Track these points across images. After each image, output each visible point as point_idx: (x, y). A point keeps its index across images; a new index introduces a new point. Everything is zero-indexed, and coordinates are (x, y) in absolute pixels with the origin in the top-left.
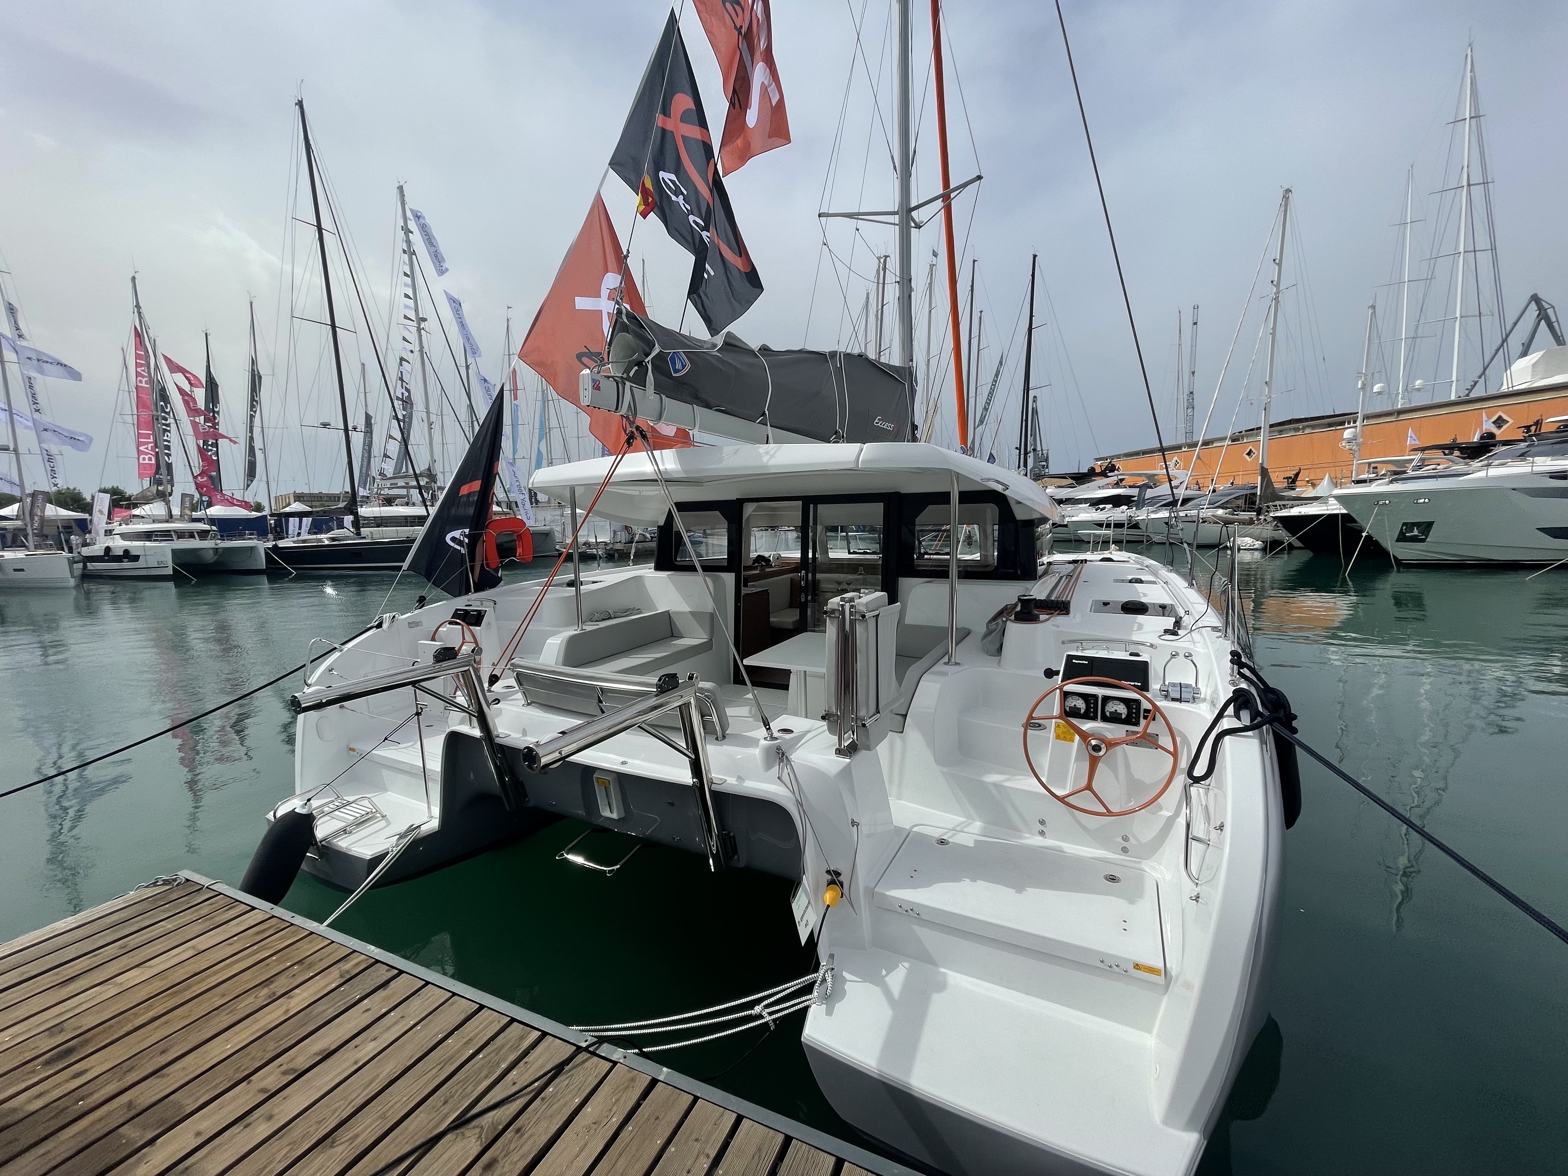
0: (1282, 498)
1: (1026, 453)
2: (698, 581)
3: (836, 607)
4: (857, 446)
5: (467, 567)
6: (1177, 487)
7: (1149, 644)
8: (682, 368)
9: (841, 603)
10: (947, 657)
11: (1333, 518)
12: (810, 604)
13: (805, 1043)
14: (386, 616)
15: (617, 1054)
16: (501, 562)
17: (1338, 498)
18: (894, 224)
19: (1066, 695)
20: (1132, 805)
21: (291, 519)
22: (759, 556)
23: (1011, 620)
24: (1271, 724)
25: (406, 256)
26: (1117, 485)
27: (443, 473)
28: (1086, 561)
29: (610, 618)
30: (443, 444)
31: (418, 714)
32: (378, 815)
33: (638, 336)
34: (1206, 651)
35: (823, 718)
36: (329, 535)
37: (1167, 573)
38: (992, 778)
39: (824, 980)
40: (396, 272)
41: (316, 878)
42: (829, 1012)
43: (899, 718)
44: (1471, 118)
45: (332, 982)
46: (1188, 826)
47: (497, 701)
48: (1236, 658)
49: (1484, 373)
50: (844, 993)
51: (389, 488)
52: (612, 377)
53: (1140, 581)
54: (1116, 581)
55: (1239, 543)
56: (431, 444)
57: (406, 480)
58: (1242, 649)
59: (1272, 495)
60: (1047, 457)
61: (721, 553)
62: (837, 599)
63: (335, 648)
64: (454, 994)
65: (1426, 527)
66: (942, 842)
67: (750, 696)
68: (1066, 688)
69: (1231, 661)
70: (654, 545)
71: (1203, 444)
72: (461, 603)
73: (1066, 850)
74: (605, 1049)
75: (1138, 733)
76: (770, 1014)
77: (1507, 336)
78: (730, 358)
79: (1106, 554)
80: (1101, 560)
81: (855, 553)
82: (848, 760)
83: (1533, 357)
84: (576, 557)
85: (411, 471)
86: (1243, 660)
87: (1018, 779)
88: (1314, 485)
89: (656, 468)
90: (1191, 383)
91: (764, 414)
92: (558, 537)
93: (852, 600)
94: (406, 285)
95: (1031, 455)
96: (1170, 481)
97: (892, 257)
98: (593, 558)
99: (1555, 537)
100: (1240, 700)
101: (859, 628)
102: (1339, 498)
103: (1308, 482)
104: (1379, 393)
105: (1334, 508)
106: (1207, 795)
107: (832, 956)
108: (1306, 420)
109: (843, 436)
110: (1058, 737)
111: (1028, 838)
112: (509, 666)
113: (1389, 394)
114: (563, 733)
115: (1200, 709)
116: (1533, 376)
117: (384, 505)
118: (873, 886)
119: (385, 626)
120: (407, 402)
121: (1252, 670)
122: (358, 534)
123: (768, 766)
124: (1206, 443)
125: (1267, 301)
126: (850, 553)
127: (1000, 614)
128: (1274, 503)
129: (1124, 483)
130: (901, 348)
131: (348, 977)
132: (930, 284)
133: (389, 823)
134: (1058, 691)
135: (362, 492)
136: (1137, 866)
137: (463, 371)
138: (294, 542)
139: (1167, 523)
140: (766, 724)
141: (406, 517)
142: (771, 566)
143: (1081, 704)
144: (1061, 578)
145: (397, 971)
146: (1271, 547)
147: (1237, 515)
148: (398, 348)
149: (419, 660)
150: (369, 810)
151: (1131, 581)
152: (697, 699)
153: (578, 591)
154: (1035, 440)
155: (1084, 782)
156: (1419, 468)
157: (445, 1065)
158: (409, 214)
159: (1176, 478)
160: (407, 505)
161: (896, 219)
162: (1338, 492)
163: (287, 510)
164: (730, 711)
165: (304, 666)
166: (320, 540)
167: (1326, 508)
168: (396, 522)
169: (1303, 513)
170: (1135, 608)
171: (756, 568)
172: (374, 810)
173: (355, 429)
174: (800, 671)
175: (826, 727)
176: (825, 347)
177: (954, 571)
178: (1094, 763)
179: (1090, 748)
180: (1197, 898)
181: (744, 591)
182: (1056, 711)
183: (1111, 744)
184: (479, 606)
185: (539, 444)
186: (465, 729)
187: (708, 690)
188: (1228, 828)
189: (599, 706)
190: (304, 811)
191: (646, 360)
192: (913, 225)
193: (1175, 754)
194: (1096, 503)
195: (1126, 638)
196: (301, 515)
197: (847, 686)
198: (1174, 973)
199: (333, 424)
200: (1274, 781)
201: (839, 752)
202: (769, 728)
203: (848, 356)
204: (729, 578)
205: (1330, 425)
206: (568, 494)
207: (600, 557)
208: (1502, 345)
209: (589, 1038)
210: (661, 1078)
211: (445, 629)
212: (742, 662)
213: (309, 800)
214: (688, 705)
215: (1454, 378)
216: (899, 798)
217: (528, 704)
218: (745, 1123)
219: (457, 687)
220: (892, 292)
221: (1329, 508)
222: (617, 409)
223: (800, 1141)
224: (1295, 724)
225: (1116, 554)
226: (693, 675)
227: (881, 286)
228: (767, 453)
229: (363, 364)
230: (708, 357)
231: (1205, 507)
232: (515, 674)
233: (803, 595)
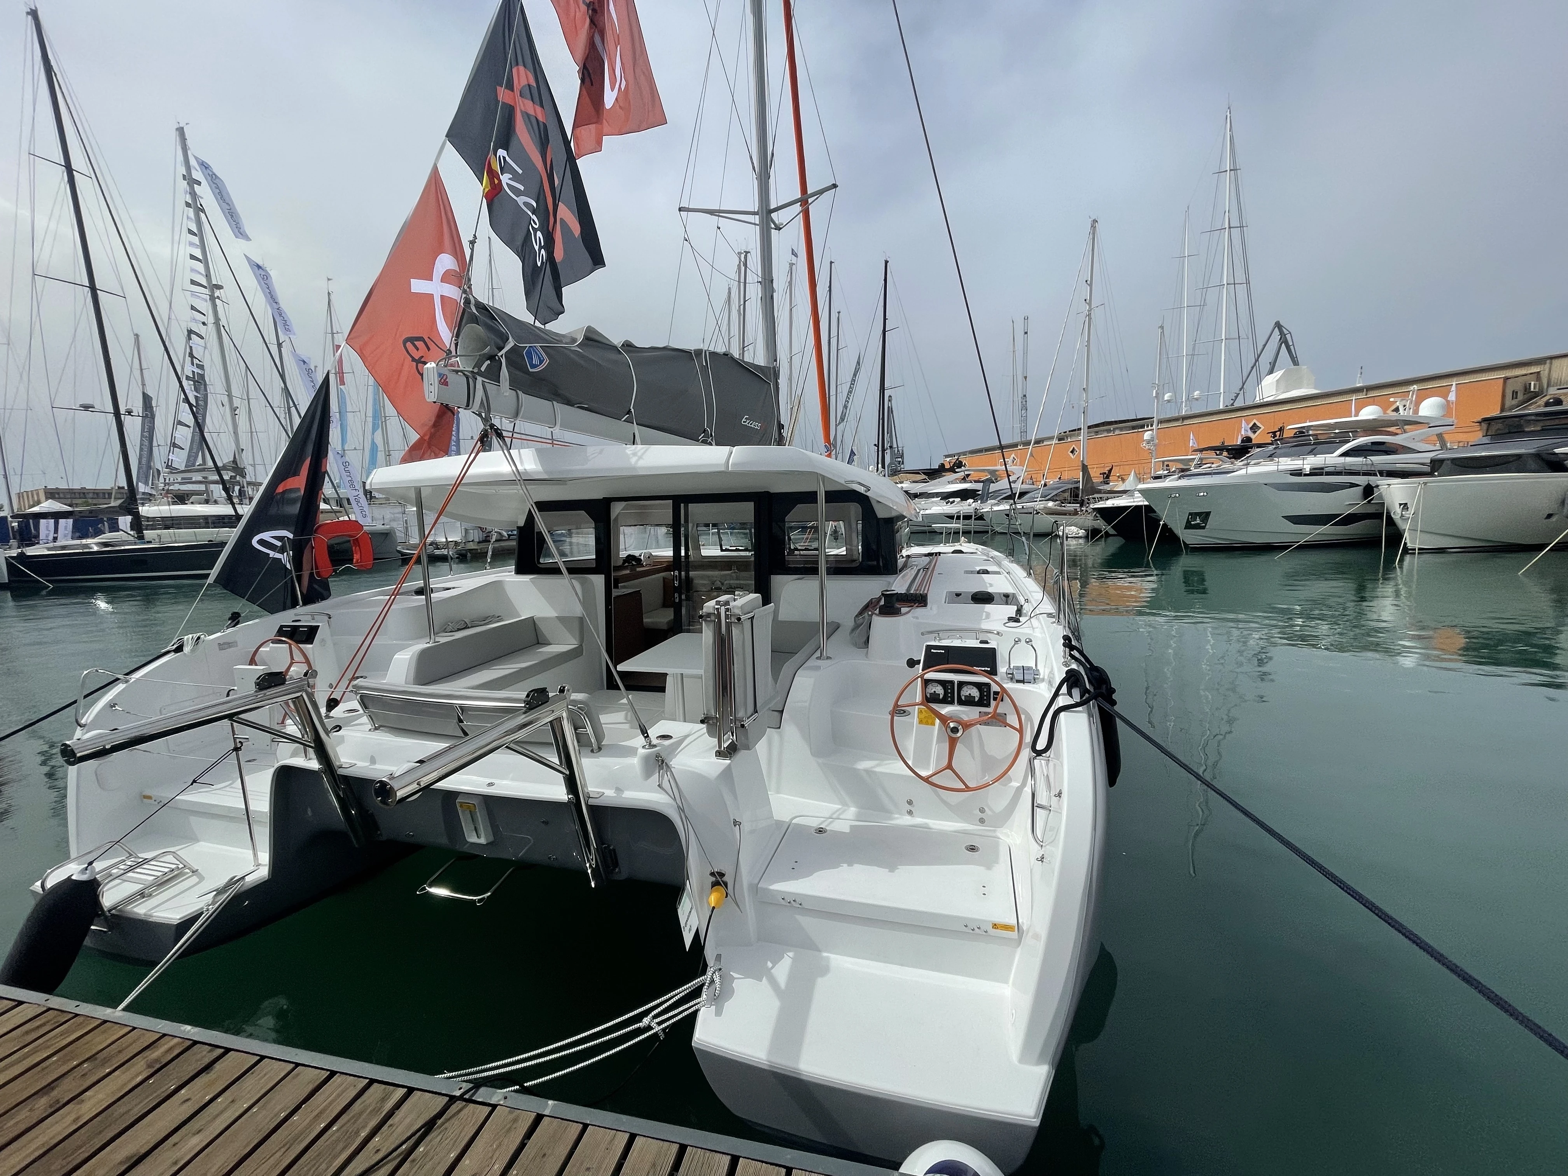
0: (1099, 492)
1: (884, 450)
2: (564, 583)
3: (711, 611)
4: (726, 449)
5: (292, 577)
6: (1015, 482)
7: (995, 632)
8: (540, 364)
9: (716, 607)
10: (819, 651)
11: (1138, 508)
12: (684, 603)
13: (696, 1048)
14: (188, 638)
15: (497, 1096)
16: (335, 571)
17: (1141, 491)
18: (755, 224)
19: (927, 682)
20: (987, 779)
21: (43, 522)
22: (629, 556)
23: (876, 614)
24: (1096, 700)
25: (191, 210)
26: (964, 480)
27: (254, 466)
28: (940, 553)
29: (466, 627)
30: (252, 432)
31: (237, 749)
32: (187, 871)
33: (490, 328)
34: (1043, 635)
35: (702, 722)
36: (96, 540)
37: (1008, 563)
38: (864, 765)
39: (712, 981)
40: (177, 229)
41: (104, 954)
42: (718, 1013)
43: (776, 713)
44: (1231, 170)
45: (137, 1075)
46: (1033, 795)
47: (338, 728)
48: (1068, 642)
49: (1243, 387)
50: (732, 991)
51: (180, 483)
52: (461, 371)
53: (986, 572)
54: (967, 572)
55: (1067, 531)
56: (236, 433)
57: (204, 474)
58: (1072, 632)
59: (1092, 489)
60: (903, 454)
61: (589, 553)
62: (712, 603)
63: (118, 679)
64: (297, 1065)
65: (1205, 516)
66: (821, 831)
67: (625, 701)
68: (927, 676)
69: (1064, 645)
70: (514, 543)
71: (1035, 443)
72: (287, 618)
73: (931, 826)
74: (483, 1094)
75: (989, 713)
76: (659, 1024)
77: (1259, 357)
78: (592, 354)
79: (957, 547)
80: (953, 552)
81: (727, 550)
82: (729, 761)
83: (1277, 375)
84: (425, 559)
85: (210, 463)
86: (1073, 643)
87: (886, 764)
88: (1123, 480)
89: (514, 469)
90: (1025, 387)
91: (629, 412)
92: (400, 536)
93: (727, 603)
94: (191, 244)
95: (888, 451)
96: (1009, 476)
97: (753, 252)
98: (444, 559)
99: (1295, 524)
100: (1071, 680)
101: (735, 631)
102: (1143, 492)
103: (1119, 477)
104: (1169, 401)
105: (1138, 500)
106: (1047, 765)
107: (718, 957)
108: (1116, 422)
109: (711, 435)
110: (921, 722)
111: (897, 818)
112: (350, 688)
113: (1176, 402)
114: (421, 762)
115: (1040, 689)
116: (1277, 390)
117: (174, 503)
118: (757, 882)
119: (187, 649)
120: (199, 381)
121: (1081, 653)
122: (141, 537)
123: (648, 774)
124: (1037, 442)
125: (1082, 317)
126: (722, 550)
127: (866, 608)
128: (1093, 496)
129: (970, 478)
130: (765, 347)
131: (158, 1066)
132: (790, 283)
133: (202, 878)
134: (920, 679)
135: (142, 488)
136: (994, 835)
137: (274, 349)
138: (49, 549)
139: (1007, 515)
140: (644, 732)
141: (206, 518)
142: (642, 566)
143: (940, 690)
144: (919, 570)
145: (223, 1050)
146: (1093, 534)
147: (1064, 506)
148: (184, 318)
149: (236, 688)
150: (173, 866)
151: (978, 572)
152: (570, 712)
153: (428, 600)
154: (891, 437)
155: (945, 763)
156: (1199, 465)
157: (292, 1145)
158: (193, 162)
159: (1014, 473)
160: (207, 503)
161: (756, 219)
162: (1141, 486)
163: (36, 509)
164: (604, 718)
165: (75, 702)
166: (87, 546)
167: (1132, 500)
168: (192, 524)
169: (1115, 505)
170: (983, 598)
171: (626, 568)
172: (181, 866)
173: (129, 412)
174: (677, 674)
175: (705, 730)
176: (690, 345)
177: (823, 567)
178: (953, 743)
179: (949, 730)
180: (1042, 859)
181: (615, 593)
182: (919, 698)
183: (967, 726)
184: (309, 621)
185: (373, 434)
186: (299, 762)
187: (581, 702)
188: (1065, 795)
189: (459, 726)
190: (84, 877)
191: (500, 354)
192: (773, 226)
193: (1021, 731)
194: (947, 497)
195: (976, 626)
196: (57, 516)
197: (725, 688)
198: (1025, 928)
199: (98, 406)
200: (1100, 753)
201: (719, 754)
202: (648, 736)
203: (713, 354)
204: (598, 581)
205: (1134, 428)
206: (412, 495)
207: (452, 558)
208: (1255, 364)
209: (464, 1085)
210: (546, 1112)
211: (268, 649)
212: (616, 668)
213: (90, 863)
214: (559, 720)
215: (1222, 391)
216: (778, 792)
217: (376, 729)
218: (638, 1141)
219: (286, 713)
220: (755, 292)
221: (1135, 500)
222: (468, 405)
223: (696, 1147)
224: (1114, 696)
225: (965, 546)
226: (564, 687)
227: (742, 285)
228: (635, 454)
229: (137, 336)
230: (566, 351)
231: (1038, 499)
232: (358, 697)
233: (676, 595)
